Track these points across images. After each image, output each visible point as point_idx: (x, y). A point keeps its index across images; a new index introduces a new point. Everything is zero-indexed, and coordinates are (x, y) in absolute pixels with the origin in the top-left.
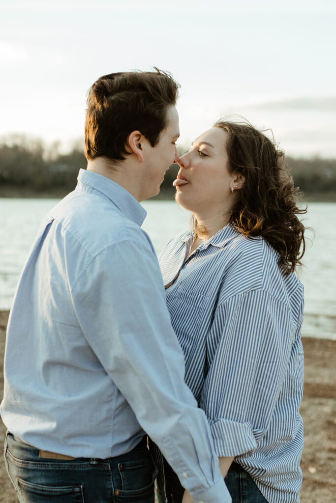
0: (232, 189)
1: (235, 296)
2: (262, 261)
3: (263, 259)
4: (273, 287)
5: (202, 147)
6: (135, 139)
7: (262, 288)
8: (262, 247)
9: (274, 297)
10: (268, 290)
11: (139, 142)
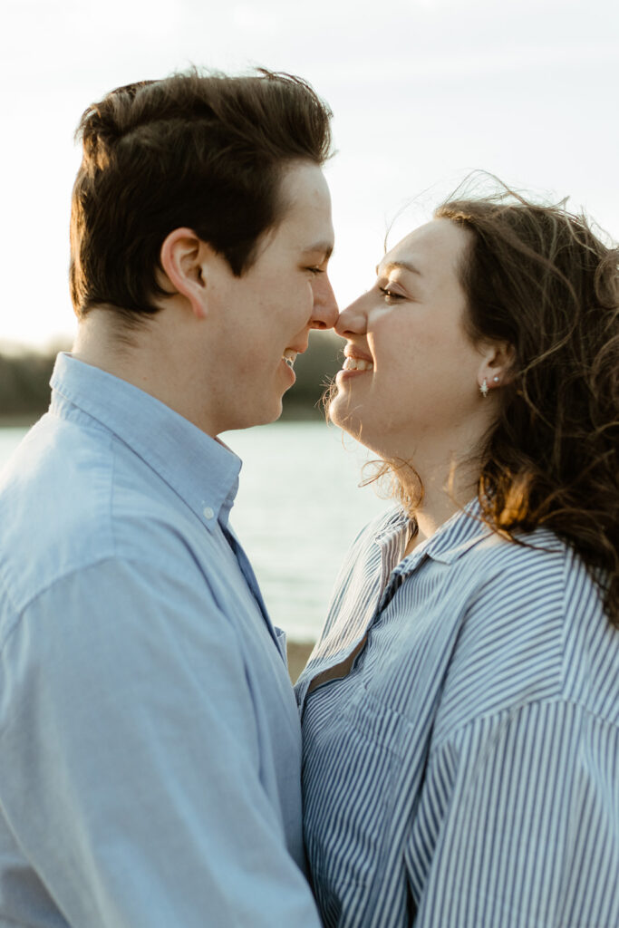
0: (484, 389)
1: (473, 721)
2: (560, 608)
3: (564, 604)
4: (600, 688)
5: (394, 275)
6: (181, 251)
7: (560, 692)
8: (563, 565)
9: (603, 721)
10: (579, 697)
11: (196, 262)
